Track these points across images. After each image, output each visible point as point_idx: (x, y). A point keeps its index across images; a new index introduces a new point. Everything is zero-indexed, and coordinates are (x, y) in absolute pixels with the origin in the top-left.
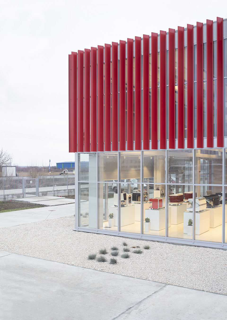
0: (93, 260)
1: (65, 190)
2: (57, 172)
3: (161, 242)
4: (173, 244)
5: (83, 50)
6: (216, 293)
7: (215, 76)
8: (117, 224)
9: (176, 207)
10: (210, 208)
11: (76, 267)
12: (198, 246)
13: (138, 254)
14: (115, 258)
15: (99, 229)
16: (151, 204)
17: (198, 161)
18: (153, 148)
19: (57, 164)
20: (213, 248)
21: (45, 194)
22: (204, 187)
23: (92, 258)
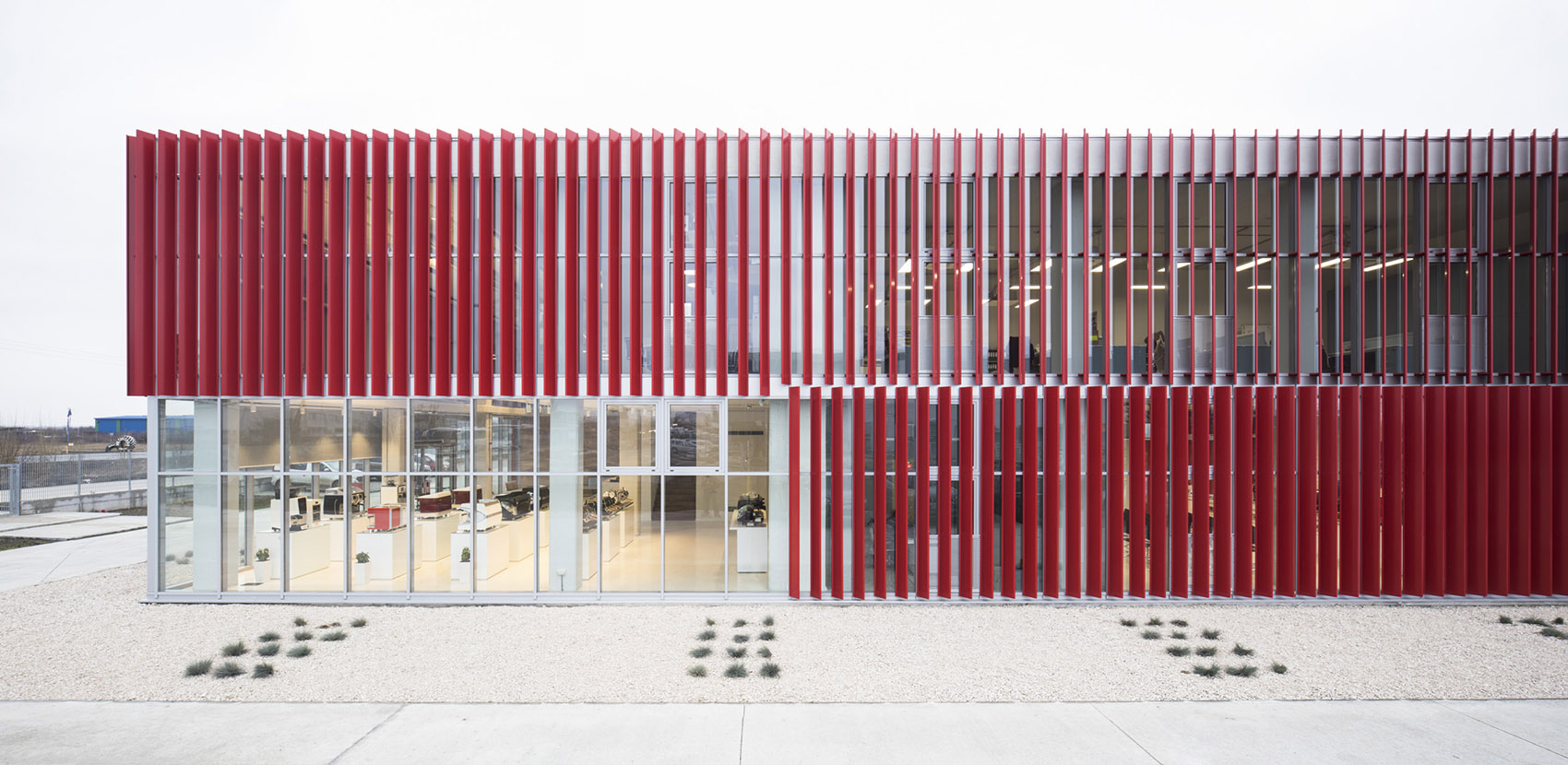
0: (203, 677)
1: (119, 494)
2: (97, 444)
3: (397, 605)
4: (425, 606)
5: (153, 133)
6: (518, 703)
7: (517, 247)
8: (279, 573)
9: (434, 523)
10: (511, 520)
11: (143, 704)
12: (483, 605)
13: (335, 642)
14: (268, 661)
15: (226, 590)
16: (373, 520)
17: (487, 421)
18: (374, 393)
19: (98, 421)
20: (515, 605)
21: (44, 507)
22: (500, 477)
23: (197, 671)
